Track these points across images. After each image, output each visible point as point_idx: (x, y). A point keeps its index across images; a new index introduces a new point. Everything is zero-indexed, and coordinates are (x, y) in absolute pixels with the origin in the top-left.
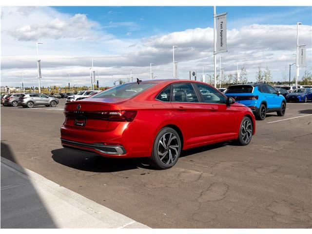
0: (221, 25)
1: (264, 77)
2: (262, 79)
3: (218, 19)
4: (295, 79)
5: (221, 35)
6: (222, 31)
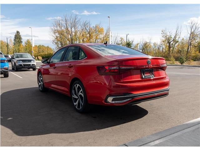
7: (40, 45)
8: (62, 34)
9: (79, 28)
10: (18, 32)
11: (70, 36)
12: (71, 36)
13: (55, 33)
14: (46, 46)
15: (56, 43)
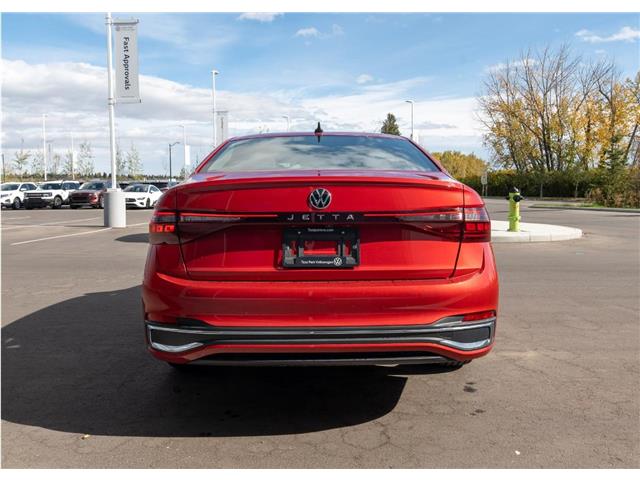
0: (126, 44)
1: (127, 164)
2: (123, 167)
3: (118, 30)
4: (183, 171)
5: (126, 66)
6: (126, 56)
7: (449, 153)
8: (513, 114)
9: (576, 90)
10: (391, 118)
11: (540, 121)
12: (542, 118)
13: (490, 112)
14: (467, 154)
15: (495, 144)
